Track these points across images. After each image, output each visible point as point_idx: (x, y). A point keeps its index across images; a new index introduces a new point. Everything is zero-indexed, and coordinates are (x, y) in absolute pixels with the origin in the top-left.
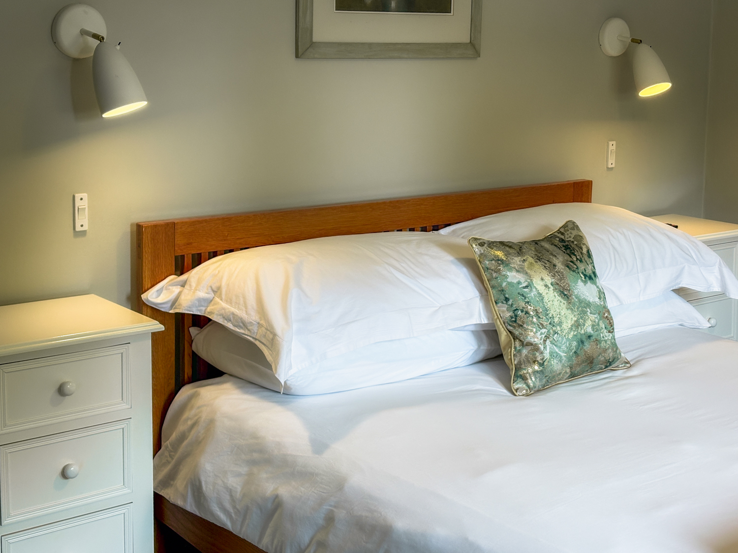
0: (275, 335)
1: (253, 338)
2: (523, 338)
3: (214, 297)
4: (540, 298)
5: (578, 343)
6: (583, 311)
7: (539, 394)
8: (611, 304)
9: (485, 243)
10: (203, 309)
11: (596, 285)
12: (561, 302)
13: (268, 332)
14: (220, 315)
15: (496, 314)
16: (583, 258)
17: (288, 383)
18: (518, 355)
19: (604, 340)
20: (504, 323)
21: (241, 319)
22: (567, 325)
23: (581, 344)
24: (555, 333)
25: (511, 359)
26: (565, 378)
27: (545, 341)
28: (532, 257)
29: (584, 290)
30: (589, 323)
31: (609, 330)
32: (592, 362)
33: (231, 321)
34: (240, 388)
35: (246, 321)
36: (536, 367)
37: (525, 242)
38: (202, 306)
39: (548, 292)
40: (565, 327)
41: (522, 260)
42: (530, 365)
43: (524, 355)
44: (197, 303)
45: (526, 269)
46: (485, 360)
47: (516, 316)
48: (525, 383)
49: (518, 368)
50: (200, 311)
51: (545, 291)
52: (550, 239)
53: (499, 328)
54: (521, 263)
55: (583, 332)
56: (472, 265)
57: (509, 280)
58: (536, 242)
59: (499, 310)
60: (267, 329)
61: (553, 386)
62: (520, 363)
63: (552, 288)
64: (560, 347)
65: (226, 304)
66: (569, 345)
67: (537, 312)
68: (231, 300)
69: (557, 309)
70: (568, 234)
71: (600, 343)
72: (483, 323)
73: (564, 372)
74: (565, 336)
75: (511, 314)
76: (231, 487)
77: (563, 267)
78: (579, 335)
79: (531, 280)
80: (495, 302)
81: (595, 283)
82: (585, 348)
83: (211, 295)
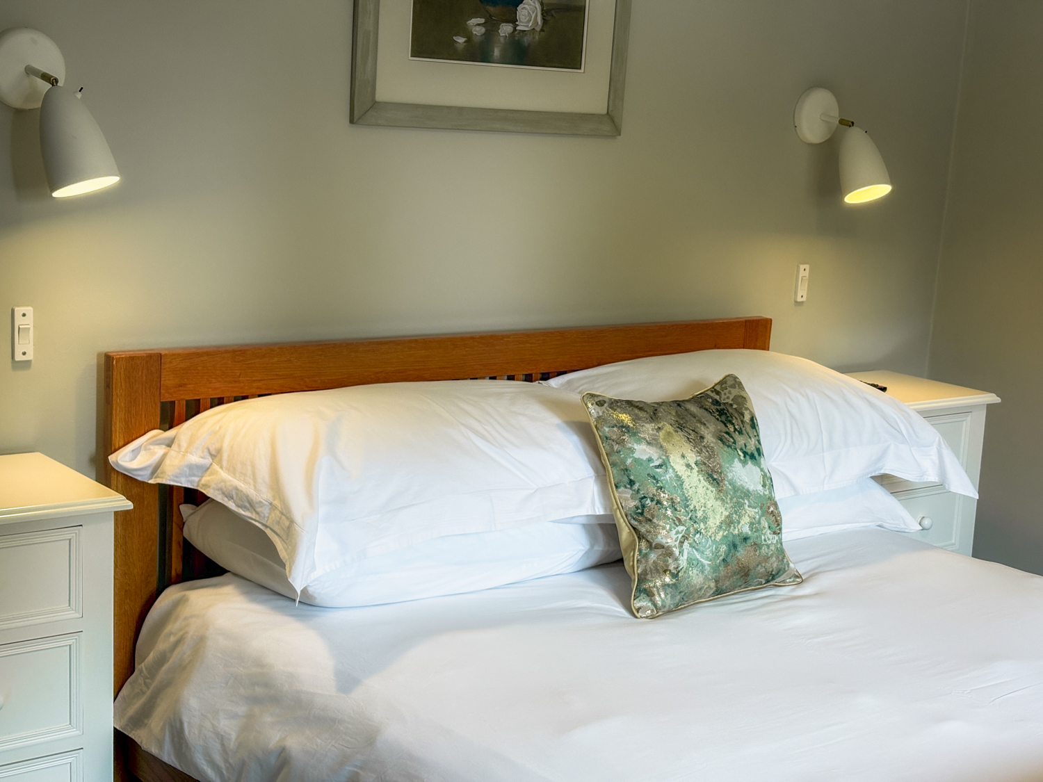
0: (292, 521)
1: (263, 525)
2: (652, 538)
3: (211, 464)
4: (679, 483)
5: (729, 548)
6: (738, 503)
7: (668, 616)
8: (780, 494)
9: (605, 402)
10: (196, 479)
11: (759, 467)
12: (707, 489)
13: (284, 517)
14: (219, 490)
15: (616, 502)
16: (743, 429)
17: (311, 590)
18: (643, 561)
19: (766, 545)
20: (626, 516)
21: (247, 496)
22: (714, 521)
23: (732, 548)
24: (697, 532)
25: (633, 565)
26: (709, 594)
27: (682, 543)
28: (671, 425)
29: (743, 474)
30: (745, 520)
31: (774, 530)
32: (747, 575)
33: (233, 499)
34: (246, 593)
35: (254, 500)
36: (668, 579)
37: (662, 403)
38: (194, 475)
39: (689, 474)
40: (711, 525)
41: (656, 427)
42: (659, 576)
43: (651, 561)
44: (188, 470)
45: (661, 440)
46: (600, 566)
47: (643, 506)
48: (651, 600)
49: (642, 579)
50: (191, 482)
51: (687, 473)
52: (699, 400)
53: (619, 521)
54: (655, 432)
55: (736, 532)
56: (586, 432)
57: (636, 455)
58: (679, 404)
59: (620, 498)
60: (282, 513)
61: (692, 605)
62: (645, 573)
63: (696, 469)
64: (703, 553)
65: (229, 474)
66: (716, 549)
67: (673, 502)
68: (234, 469)
69: (701, 499)
70: (725, 394)
71: (760, 549)
72: (598, 514)
73: (706, 586)
74: (710, 537)
75: (636, 503)
76: (223, 733)
77: (714, 441)
78: (731, 536)
79: (667, 457)
80: (615, 485)
81: (758, 465)
82: (738, 554)
83: (208, 461)
